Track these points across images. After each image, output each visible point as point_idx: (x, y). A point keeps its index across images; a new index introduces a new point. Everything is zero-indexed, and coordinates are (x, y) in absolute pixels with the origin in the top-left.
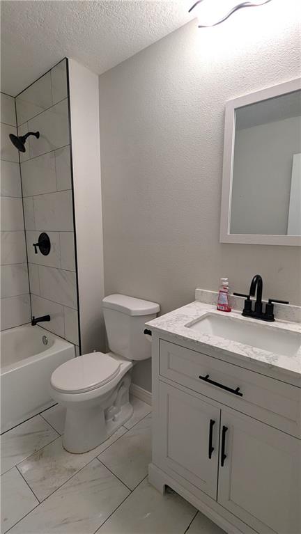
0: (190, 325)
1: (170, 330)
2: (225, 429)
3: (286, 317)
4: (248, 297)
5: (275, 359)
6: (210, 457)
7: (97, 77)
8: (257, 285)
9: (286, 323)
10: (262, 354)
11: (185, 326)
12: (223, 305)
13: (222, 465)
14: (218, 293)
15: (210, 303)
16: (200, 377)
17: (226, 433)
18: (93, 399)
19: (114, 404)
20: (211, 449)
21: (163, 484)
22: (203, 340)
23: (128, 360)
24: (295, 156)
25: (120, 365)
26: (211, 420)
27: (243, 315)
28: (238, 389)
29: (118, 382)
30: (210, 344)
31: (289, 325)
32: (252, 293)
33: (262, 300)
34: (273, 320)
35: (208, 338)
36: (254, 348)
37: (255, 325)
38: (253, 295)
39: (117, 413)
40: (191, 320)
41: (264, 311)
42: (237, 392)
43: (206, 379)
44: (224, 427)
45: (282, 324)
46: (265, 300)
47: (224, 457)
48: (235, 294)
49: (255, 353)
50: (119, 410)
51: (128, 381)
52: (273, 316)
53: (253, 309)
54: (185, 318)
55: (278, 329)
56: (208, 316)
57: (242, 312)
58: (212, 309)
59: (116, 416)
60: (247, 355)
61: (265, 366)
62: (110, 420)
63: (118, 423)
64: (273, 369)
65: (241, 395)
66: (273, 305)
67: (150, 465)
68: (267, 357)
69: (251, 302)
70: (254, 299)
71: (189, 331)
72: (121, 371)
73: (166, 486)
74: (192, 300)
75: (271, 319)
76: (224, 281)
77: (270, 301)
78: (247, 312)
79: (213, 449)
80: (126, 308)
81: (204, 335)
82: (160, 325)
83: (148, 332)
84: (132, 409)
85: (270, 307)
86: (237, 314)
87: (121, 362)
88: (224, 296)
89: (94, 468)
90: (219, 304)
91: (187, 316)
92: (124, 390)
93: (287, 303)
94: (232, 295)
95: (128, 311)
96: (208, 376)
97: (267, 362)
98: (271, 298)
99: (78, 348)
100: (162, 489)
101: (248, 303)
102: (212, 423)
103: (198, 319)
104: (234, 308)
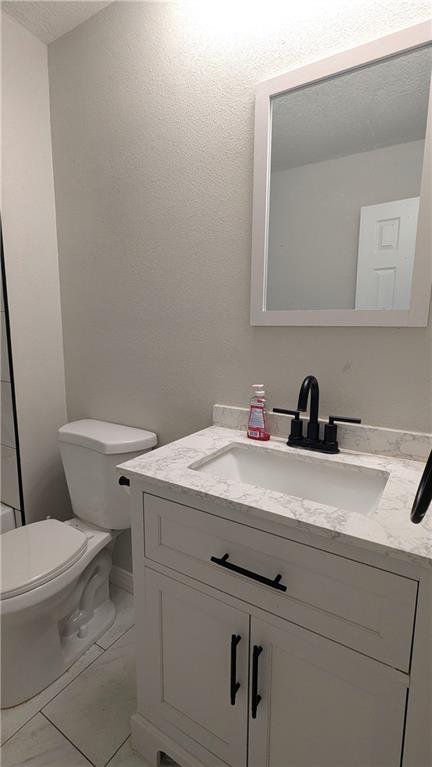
0: (199, 466)
1: (160, 476)
2: (258, 651)
3: (357, 445)
4: (297, 415)
5: (341, 520)
6: (233, 703)
7: (45, 46)
8: (310, 392)
9: (357, 455)
10: (317, 512)
11: (190, 467)
12: (258, 429)
13: (254, 716)
14: (248, 410)
15: (236, 428)
16: (213, 559)
17: (260, 658)
18: (38, 604)
19: (81, 606)
20: (235, 687)
21: (157, 750)
22: (217, 491)
23: (104, 530)
24: (363, 208)
25: (88, 539)
26: (233, 636)
27: (289, 444)
28: (279, 577)
29: (82, 570)
30: (229, 498)
31: (361, 458)
32: (302, 406)
33: (319, 420)
34: (337, 452)
35: (225, 487)
36: (306, 502)
37: (308, 460)
38: (304, 410)
39: (85, 621)
40: (201, 456)
41: (322, 437)
42: (276, 584)
43: (223, 562)
44: (255, 647)
45: (351, 457)
46: (323, 419)
47: (256, 699)
48: (275, 410)
49: (307, 510)
50: (91, 615)
51: (105, 565)
52: (336, 444)
53: (305, 434)
54: (191, 454)
55: (345, 465)
56: (233, 449)
57: (287, 440)
58: (239, 437)
59: (83, 628)
60: (292, 516)
61: (325, 535)
62: (72, 637)
63: (86, 640)
64: (338, 539)
65: (284, 589)
66: (336, 426)
67: (134, 717)
68: (328, 516)
69: (301, 422)
70: (305, 417)
71: (196, 475)
72: (89, 549)
73: (162, 755)
74: (208, 423)
75: (334, 450)
76: (258, 389)
77: (332, 419)
78: (295, 440)
79: (238, 685)
80: (97, 442)
81: (220, 482)
82: (144, 467)
83: (124, 481)
84: (114, 612)
85: (332, 429)
86: (278, 444)
87: (89, 534)
88: (258, 413)
89: (33, 734)
90: (250, 428)
91: (195, 451)
92: (99, 581)
93: (359, 422)
94: (272, 413)
95: (102, 445)
96: (226, 556)
97: (327, 526)
98: (334, 415)
99: (19, 514)
100: (154, 759)
101: (297, 424)
102: (236, 640)
103: (214, 454)
104: (276, 434)
